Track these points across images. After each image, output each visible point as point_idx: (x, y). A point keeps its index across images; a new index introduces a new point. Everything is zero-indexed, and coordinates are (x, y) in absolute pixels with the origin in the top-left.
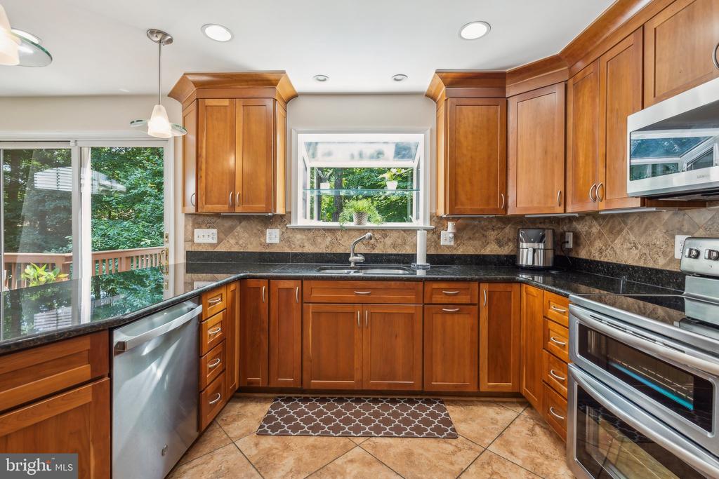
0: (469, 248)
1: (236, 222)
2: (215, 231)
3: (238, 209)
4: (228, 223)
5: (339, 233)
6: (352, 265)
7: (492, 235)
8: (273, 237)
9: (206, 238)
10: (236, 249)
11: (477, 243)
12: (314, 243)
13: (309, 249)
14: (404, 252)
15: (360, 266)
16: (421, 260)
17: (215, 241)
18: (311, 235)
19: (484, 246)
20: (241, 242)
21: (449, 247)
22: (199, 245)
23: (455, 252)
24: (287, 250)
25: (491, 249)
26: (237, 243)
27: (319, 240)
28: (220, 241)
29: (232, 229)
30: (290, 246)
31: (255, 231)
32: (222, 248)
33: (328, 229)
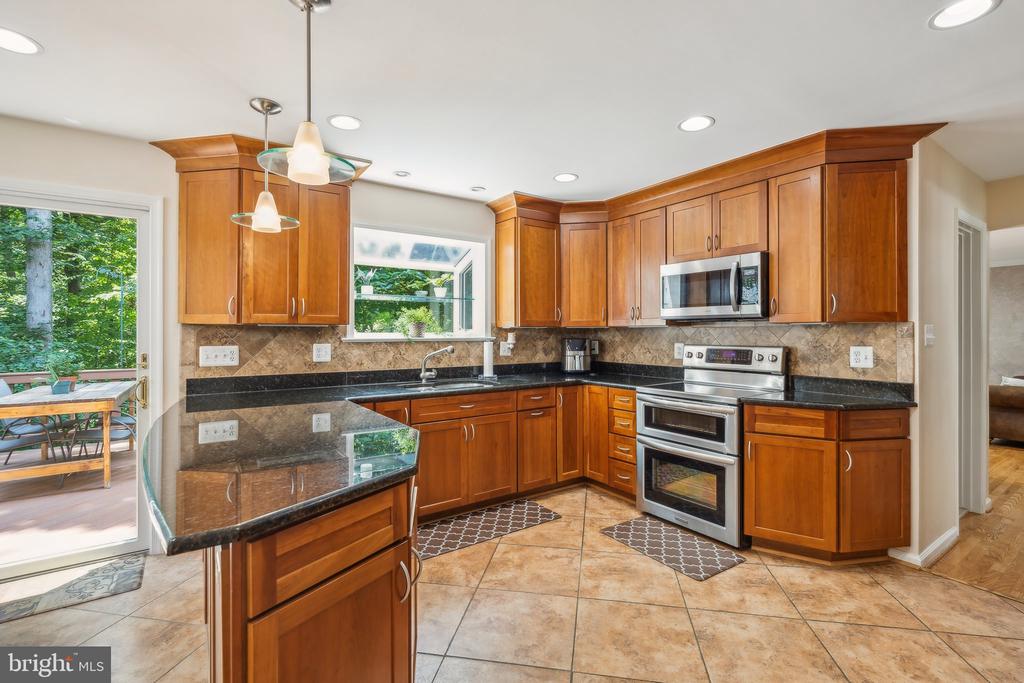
0: (522, 359)
1: (269, 335)
2: (235, 348)
3: (303, 321)
4: (255, 338)
5: (403, 347)
6: (424, 381)
7: (540, 344)
8: (322, 353)
9: (220, 358)
10: (268, 372)
11: (529, 353)
12: (374, 359)
13: (369, 366)
14: (468, 365)
15: (432, 382)
16: (488, 372)
17: (236, 363)
18: (370, 349)
19: (534, 355)
20: (276, 362)
21: (507, 357)
22: (208, 369)
23: (512, 362)
24: (342, 370)
25: (540, 358)
26: (270, 364)
27: (380, 355)
28: (242, 361)
29: (262, 344)
30: (344, 365)
31: (297, 347)
32: (246, 372)
33: (390, 343)
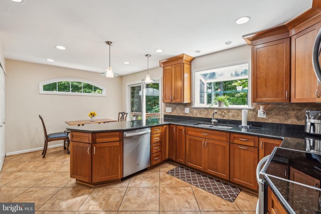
0: (275, 120)
1: (177, 105)
2: (171, 108)
3: (173, 102)
4: (174, 106)
5: (210, 110)
6: (213, 123)
7: (293, 113)
8: (187, 110)
9: (169, 110)
10: (176, 115)
11: (282, 117)
12: (201, 114)
13: (199, 116)
14: (238, 120)
15: (216, 124)
16: (244, 124)
17: (171, 112)
18: (199, 110)
19: (286, 119)
20: (178, 112)
21: (263, 119)
22: (167, 112)
23: (267, 121)
24: (192, 116)
26: (177, 113)
27: (202, 112)
28: (172, 112)
29: (175, 108)
30: (192, 114)
31: (182, 109)
32: (173, 114)
33: (205, 108)
